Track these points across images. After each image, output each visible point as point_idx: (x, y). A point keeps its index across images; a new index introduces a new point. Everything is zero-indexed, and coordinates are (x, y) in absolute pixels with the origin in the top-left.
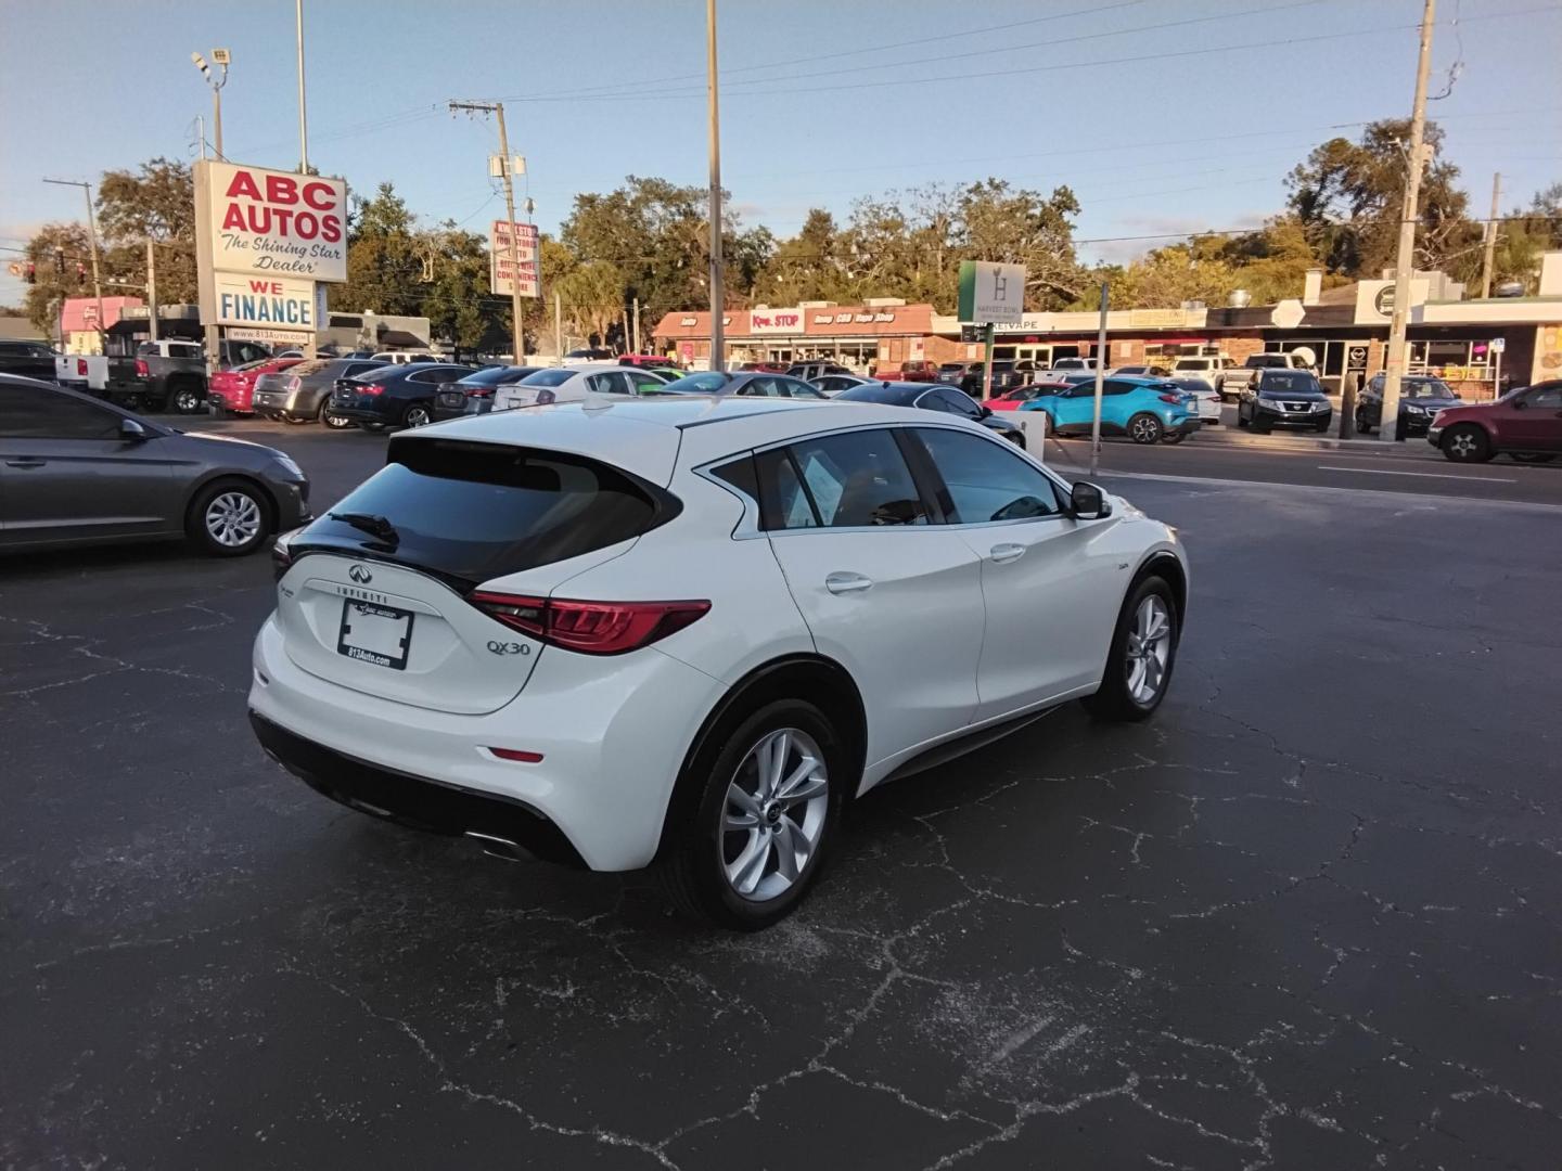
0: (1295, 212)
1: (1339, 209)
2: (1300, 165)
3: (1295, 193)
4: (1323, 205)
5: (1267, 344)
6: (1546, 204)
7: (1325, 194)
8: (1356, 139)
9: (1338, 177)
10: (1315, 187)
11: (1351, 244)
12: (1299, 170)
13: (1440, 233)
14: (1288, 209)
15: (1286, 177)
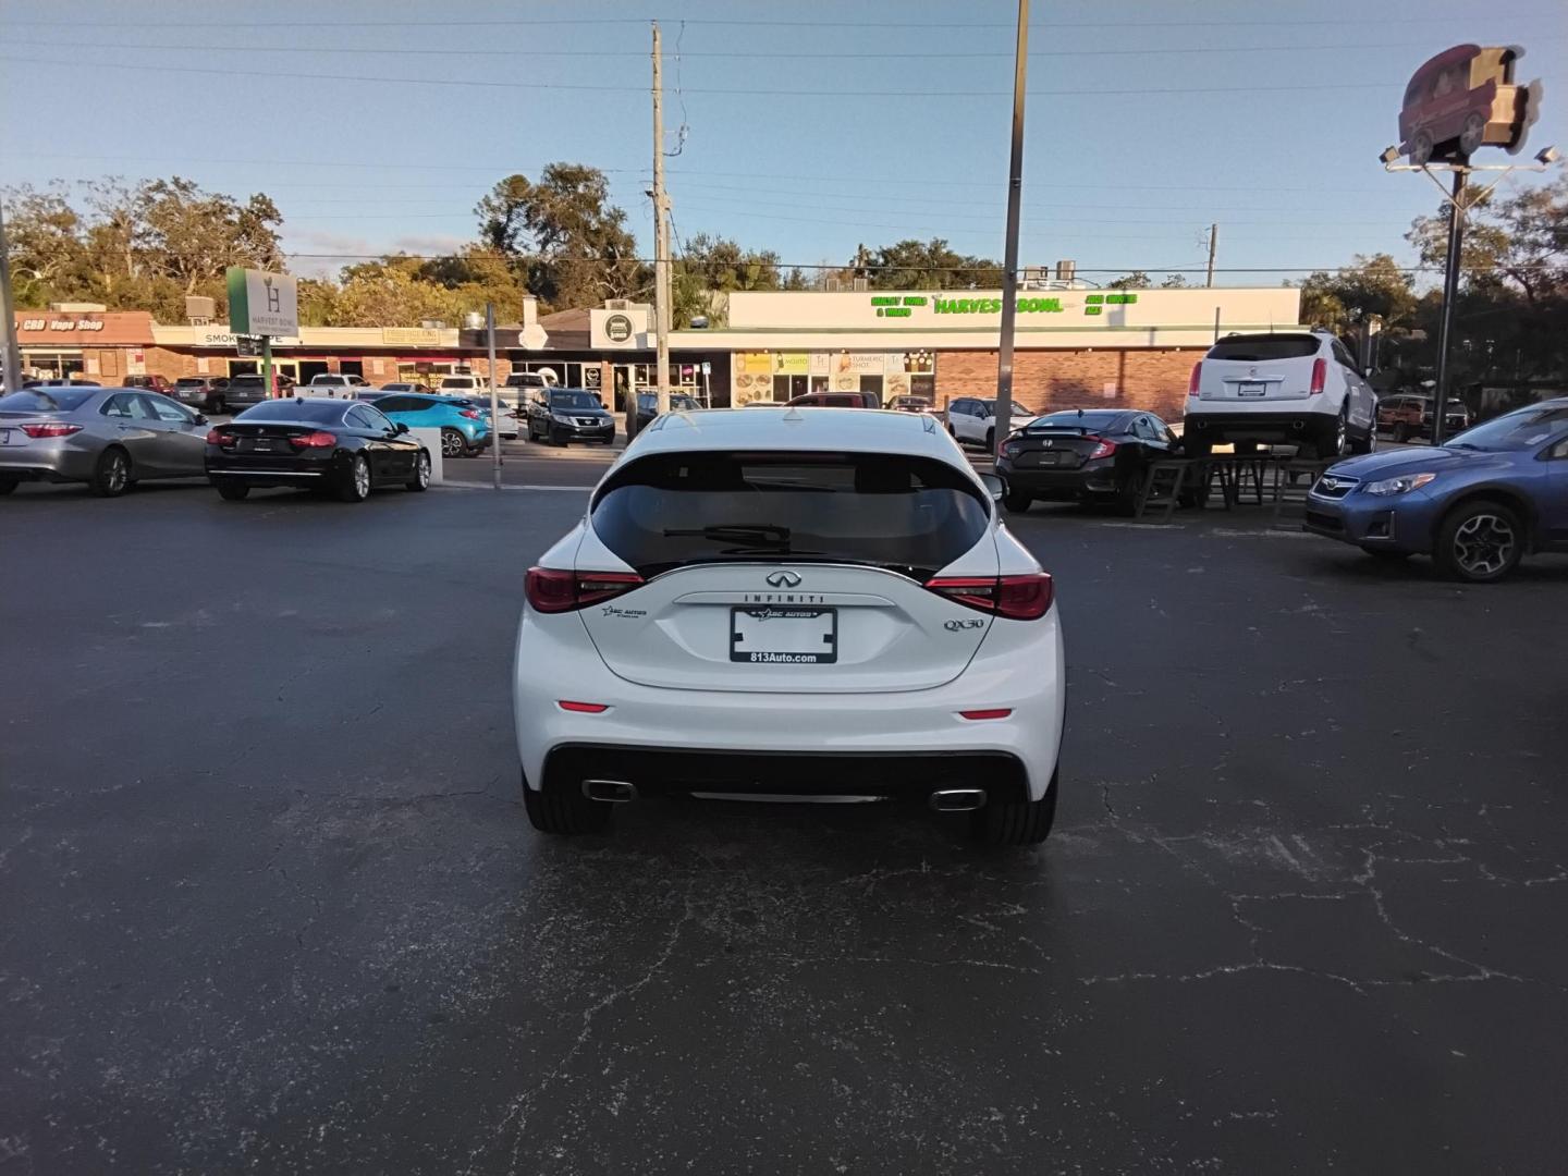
0: (488, 240)
1: (528, 243)
2: (486, 196)
3: (485, 223)
4: (513, 236)
5: (514, 365)
6: (695, 251)
7: (513, 225)
8: (535, 180)
9: (522, 210)
10: (503, 219)
11: (543, 273)
12: (487, 201)
13: (618, 269)
14: (481, 237)
15: (476, 206)
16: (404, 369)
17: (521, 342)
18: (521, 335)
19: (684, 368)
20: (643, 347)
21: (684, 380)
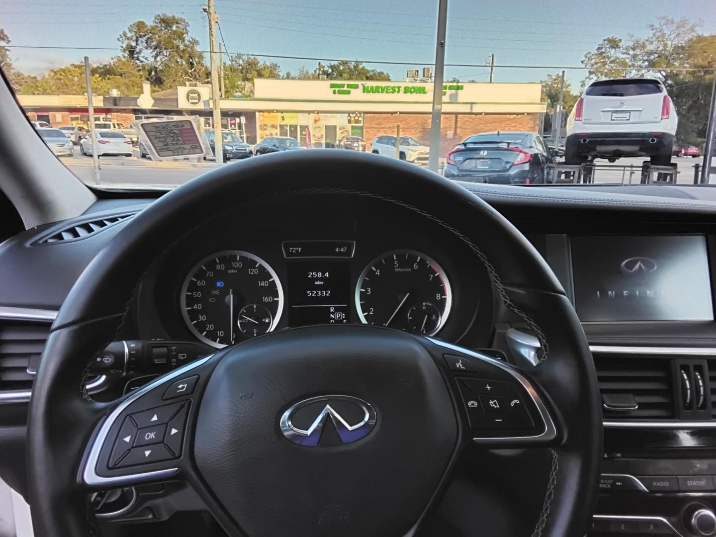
0: (126, 55)
1: (147, 56)
2: (124, 32)
3: (124, 46)
4: (139, 53)
5: (136, 117)
6: (236, 62)
7: (139, 47)
8: (150, 23)
9: (144, 39)
10: (134, 44)
11: (156, 72)
12: (125, 34)
13: (195, 70)
14: (122, 53)
15: (119, 37)
16: (73, 119)
17: (139, 104)
18: (138, 100)
19: (231, 120)
20: (207, 108)
21: (231, 127)
